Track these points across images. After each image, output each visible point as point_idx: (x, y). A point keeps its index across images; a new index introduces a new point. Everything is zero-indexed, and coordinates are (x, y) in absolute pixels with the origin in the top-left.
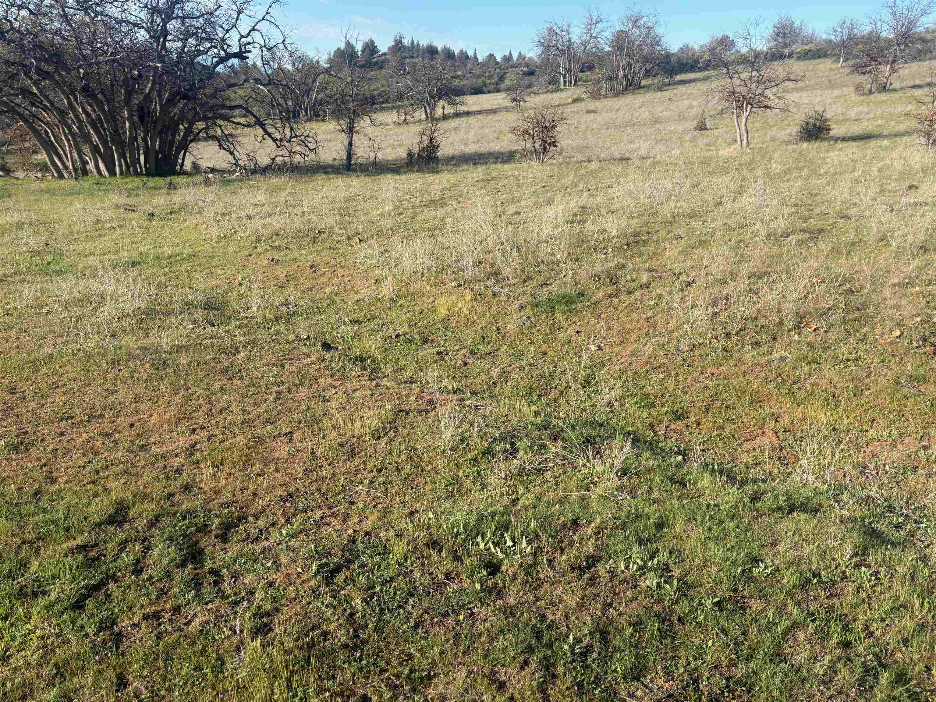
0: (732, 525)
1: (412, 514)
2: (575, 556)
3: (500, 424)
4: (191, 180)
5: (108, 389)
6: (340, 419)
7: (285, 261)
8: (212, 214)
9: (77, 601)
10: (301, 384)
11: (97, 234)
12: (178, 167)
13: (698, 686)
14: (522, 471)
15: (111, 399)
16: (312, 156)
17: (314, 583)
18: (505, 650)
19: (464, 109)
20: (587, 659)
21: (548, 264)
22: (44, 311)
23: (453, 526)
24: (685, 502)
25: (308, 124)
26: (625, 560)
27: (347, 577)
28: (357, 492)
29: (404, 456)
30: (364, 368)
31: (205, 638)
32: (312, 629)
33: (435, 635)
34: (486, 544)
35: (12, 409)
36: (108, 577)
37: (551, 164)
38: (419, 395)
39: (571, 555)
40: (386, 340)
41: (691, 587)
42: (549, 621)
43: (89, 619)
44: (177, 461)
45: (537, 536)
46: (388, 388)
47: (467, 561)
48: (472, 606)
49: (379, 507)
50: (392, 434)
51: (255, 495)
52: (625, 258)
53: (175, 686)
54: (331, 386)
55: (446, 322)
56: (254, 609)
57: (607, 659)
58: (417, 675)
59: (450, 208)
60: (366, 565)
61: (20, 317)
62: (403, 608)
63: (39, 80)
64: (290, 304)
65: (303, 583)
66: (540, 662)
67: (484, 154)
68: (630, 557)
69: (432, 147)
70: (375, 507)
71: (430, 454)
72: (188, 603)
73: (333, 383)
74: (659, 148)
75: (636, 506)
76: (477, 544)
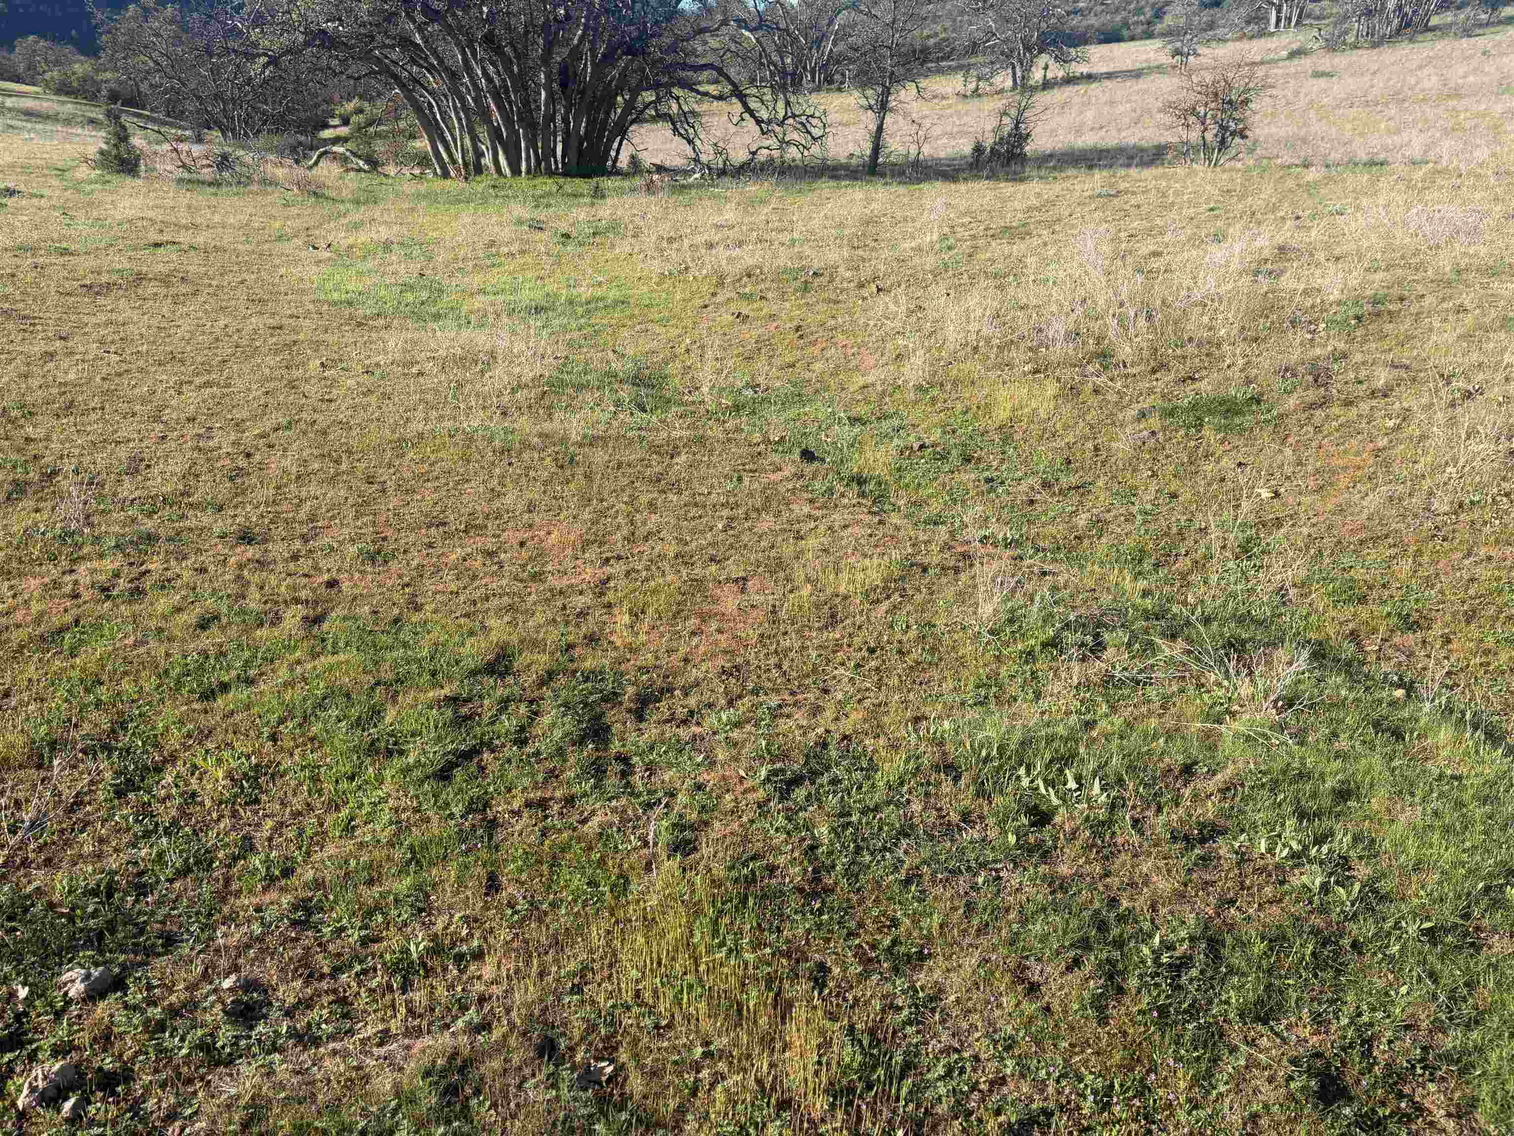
0: (1479, 812)
1: (917, 720)
2: (1180, 818)
3: (1078, 602)
4: (626, 184)
5: (493, 490)
6: (819, 568)
7: (757, 319)
8: (654, 238)
9: (441, 770)
10: (766, 508)
11: (489, 263)
12: (609, 163)
13: (1370, 1050)
14: (1108, 680)
15: (497, 504)
16: (815, 150)
17: (761, 794)
18: (1044, 939)
19: (1083, 69)
20: (1179, 976)
21: (1200, 345)
22: (414, 370)
23: (981, 746)
24: (1396, 763)
25: (814, 95)
26: (1269, 838)
27: (810, 794)
28: (834, 677)
29: (913, 633)
30: (862, 495)
31: (605, 845)
32: (753, 858)
33: (935, 898)
34: (1032, 781)
35: (368, 504)
36: (482, 743)
37: (1231, 170)
38: (946, 544)
39: (1174, 817)
40: (902, 453)
41: (1383, 898)
42: (1121, 909)
43: (456, 794)
44: (580, 602)
45: (1120, 781)
46: (897, 528)
47: (998, 800)
48: (999, 866)
49: (867, 703)
50: (896, 598)
51: (686, 660)
52: (1351, 340)
53: (562, 901)
54: (810, 516)
55: (1006, 432)
56: (673, 817)
57: (1215, 983)
58: (903, 949)
59: (1036, 241)
60: (840, 781)
61: (383, 378)
62: (890, 850)
63: (425, 23)
64: (758, 385)
65: (745, 791)
66: (1099, 966)
67: (1108, 151)
68: (1279, 836)
69: (1019, 137)
70: (860, 701)
71: (956, 637)
72: (585, 795)
73: (813, 512)
74: (1447, 145)
75: (1302, 758)
76: (1018, 778)
